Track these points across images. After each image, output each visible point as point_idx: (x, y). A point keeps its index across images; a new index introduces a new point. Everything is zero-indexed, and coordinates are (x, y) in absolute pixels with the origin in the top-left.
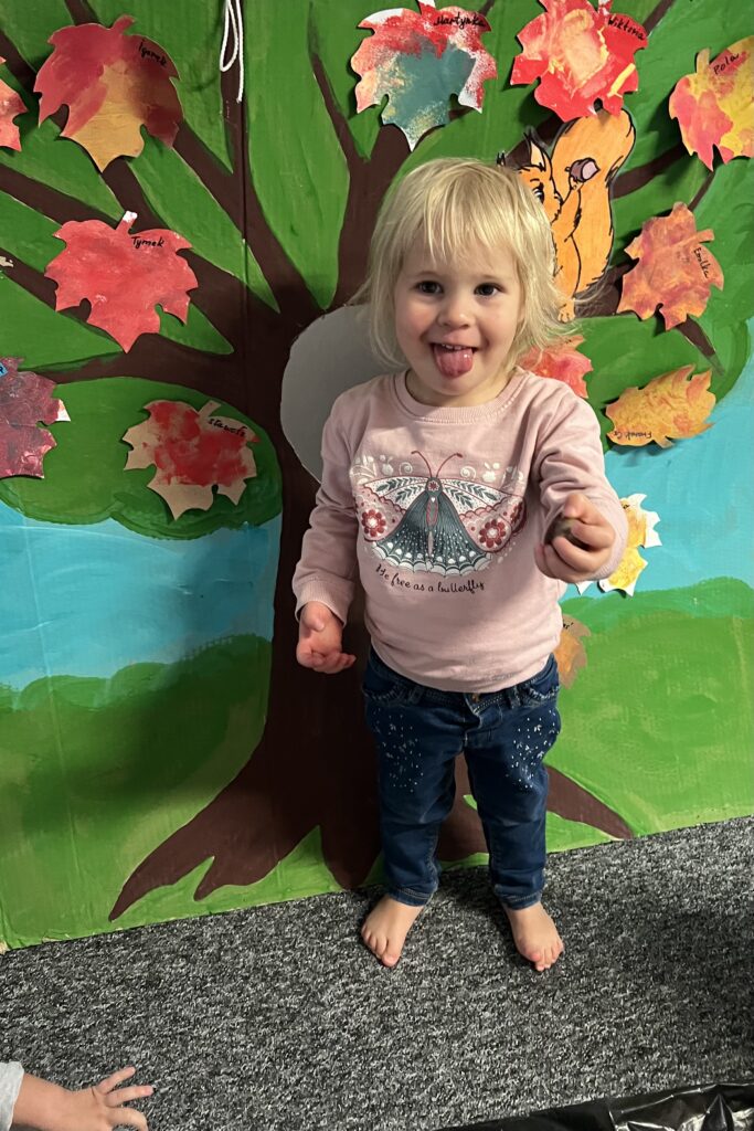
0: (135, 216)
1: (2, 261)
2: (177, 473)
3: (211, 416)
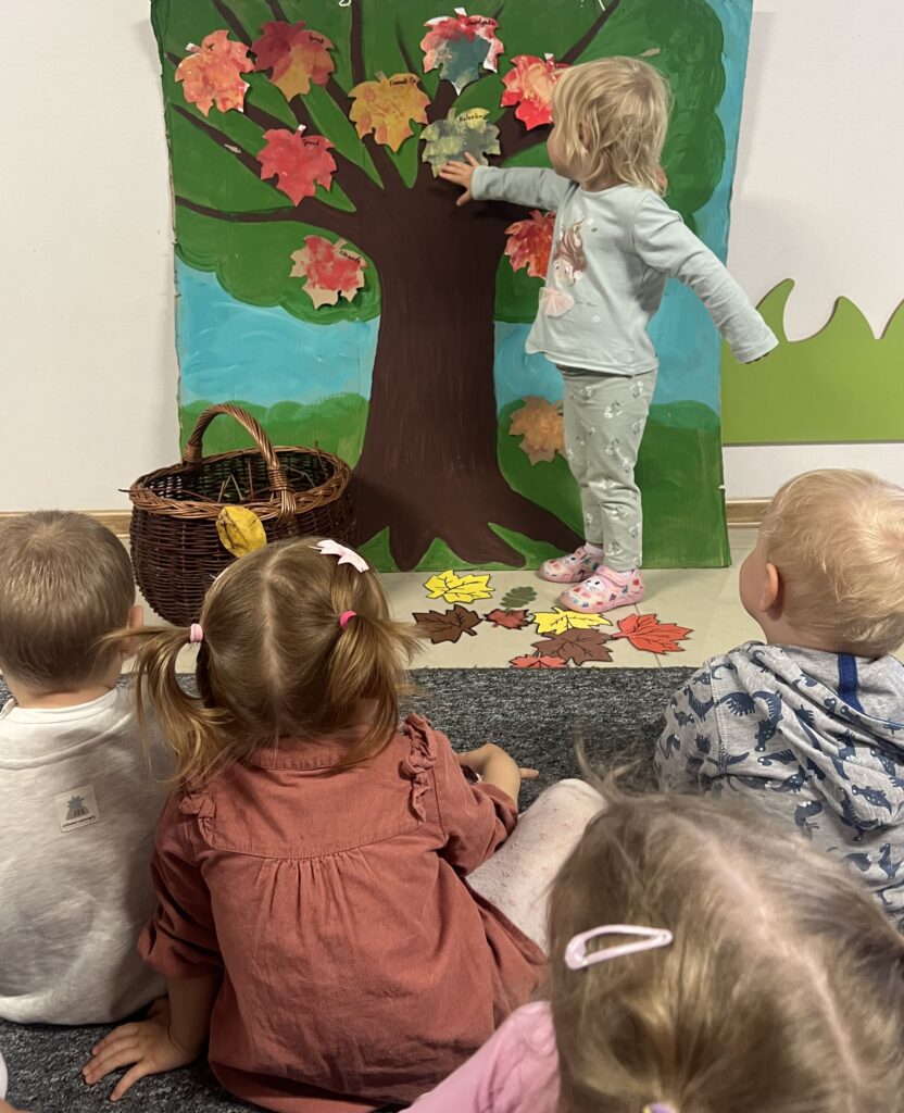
0: (305, 127)
1: (235, 149)
2: (320, 282)
3: (342, 249)
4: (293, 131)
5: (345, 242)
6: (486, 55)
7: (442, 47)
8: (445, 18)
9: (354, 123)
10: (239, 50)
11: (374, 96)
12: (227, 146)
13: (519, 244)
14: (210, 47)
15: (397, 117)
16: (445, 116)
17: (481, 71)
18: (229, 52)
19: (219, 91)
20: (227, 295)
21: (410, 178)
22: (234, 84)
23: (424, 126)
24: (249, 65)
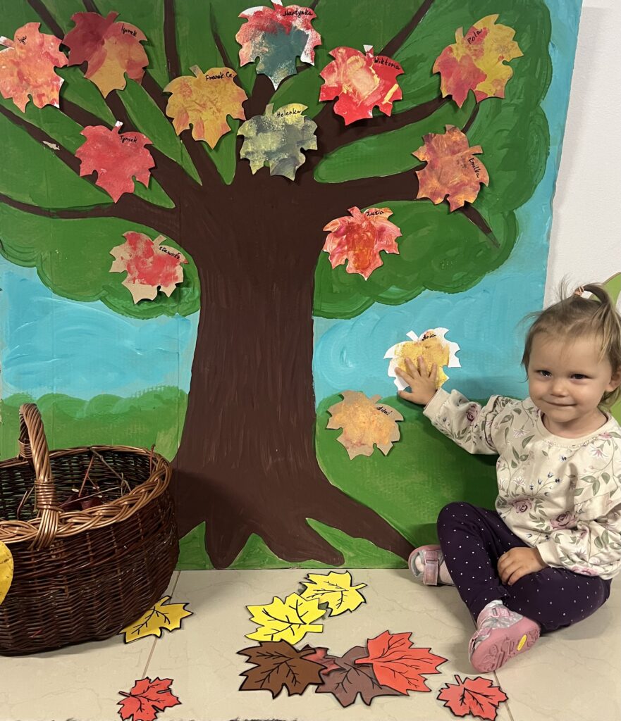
0: (121, 124)
1: (53, 146)
2: (140, 277)
3: (161, 245)
4: (111, 128)
5: (164, 238)
6: (303, 48)
7: (259, 39)
8: (260, 8)
9: (171, 119)
10: (51, 43)
11: (191, 91)
12: (45, 142)
13: (337, 241)
14: (23, 40)
15: (214, 112)
16: (262, 113)
17: (299, 65)
18: (42, 45)
19: (35, 87)
20: (49, 291)
21: (228, 176)
22: (49, 79)
23: (242, 122)
24: (63, 59)
